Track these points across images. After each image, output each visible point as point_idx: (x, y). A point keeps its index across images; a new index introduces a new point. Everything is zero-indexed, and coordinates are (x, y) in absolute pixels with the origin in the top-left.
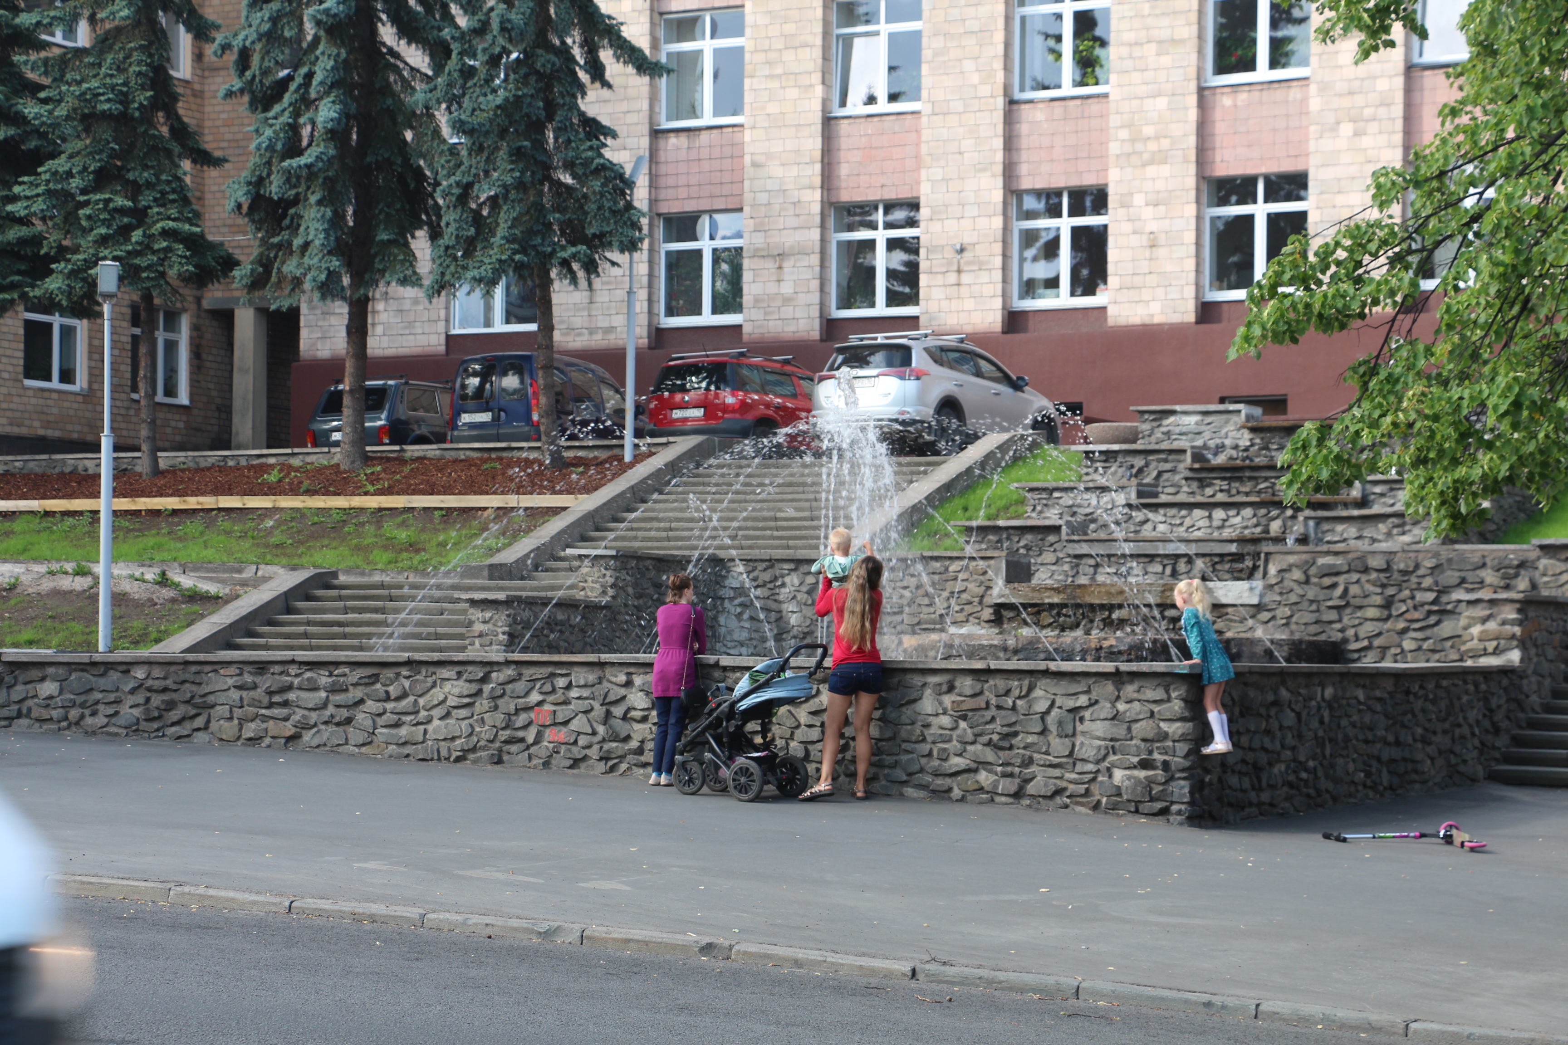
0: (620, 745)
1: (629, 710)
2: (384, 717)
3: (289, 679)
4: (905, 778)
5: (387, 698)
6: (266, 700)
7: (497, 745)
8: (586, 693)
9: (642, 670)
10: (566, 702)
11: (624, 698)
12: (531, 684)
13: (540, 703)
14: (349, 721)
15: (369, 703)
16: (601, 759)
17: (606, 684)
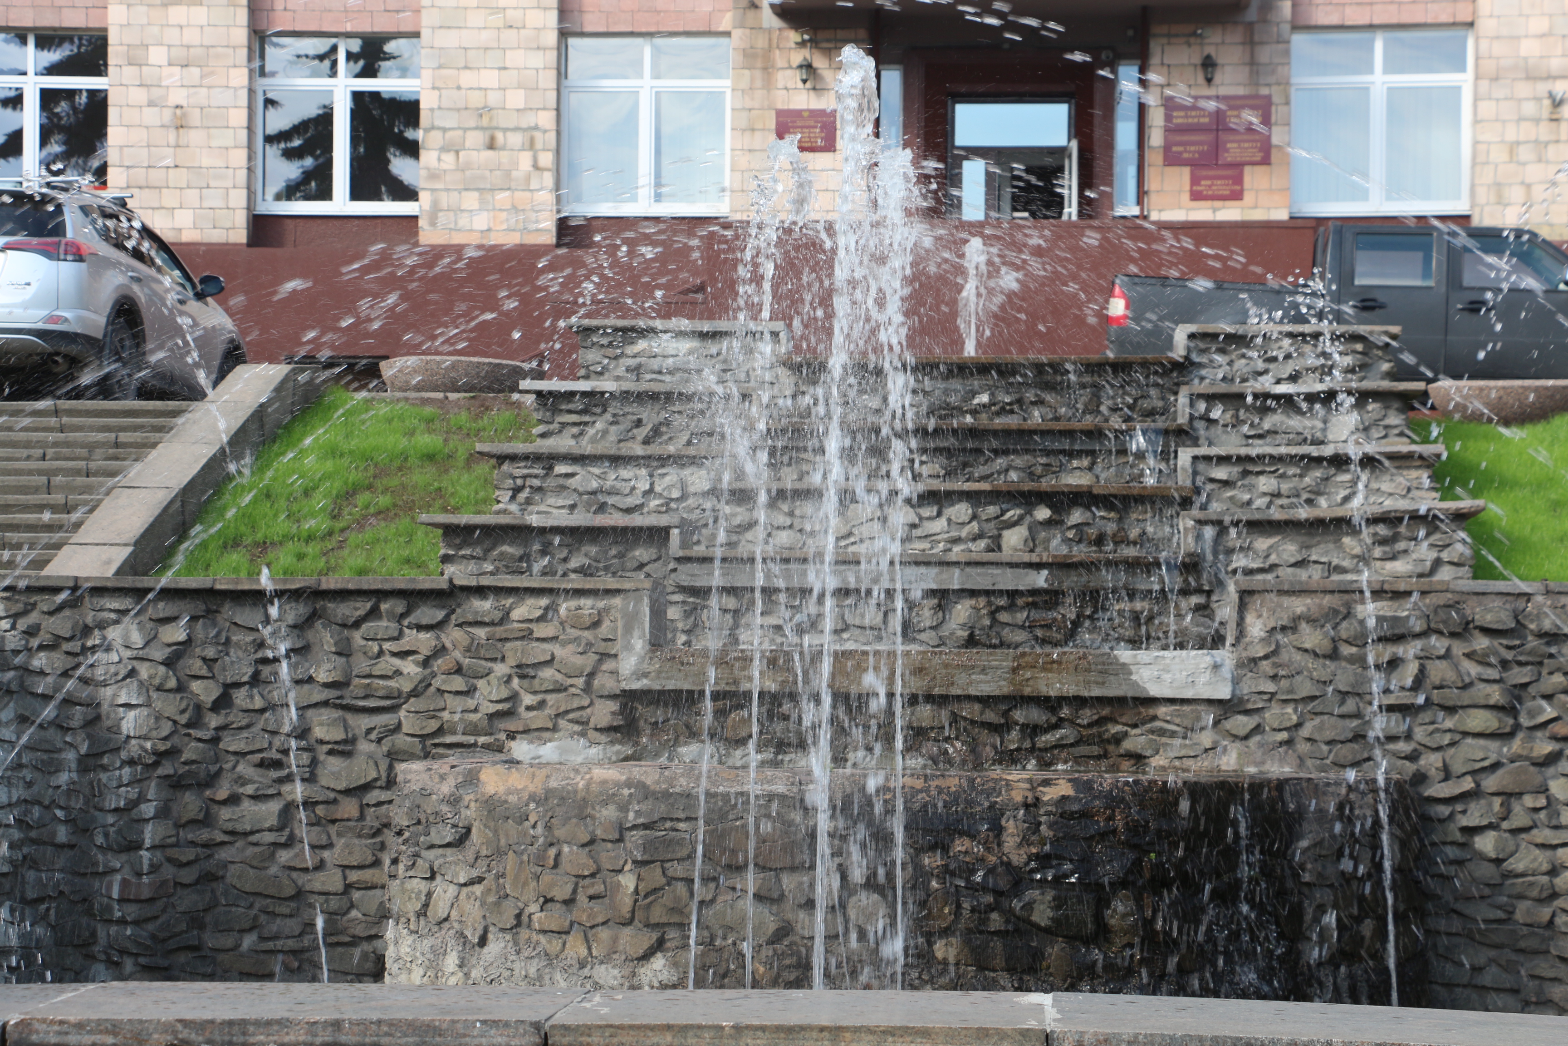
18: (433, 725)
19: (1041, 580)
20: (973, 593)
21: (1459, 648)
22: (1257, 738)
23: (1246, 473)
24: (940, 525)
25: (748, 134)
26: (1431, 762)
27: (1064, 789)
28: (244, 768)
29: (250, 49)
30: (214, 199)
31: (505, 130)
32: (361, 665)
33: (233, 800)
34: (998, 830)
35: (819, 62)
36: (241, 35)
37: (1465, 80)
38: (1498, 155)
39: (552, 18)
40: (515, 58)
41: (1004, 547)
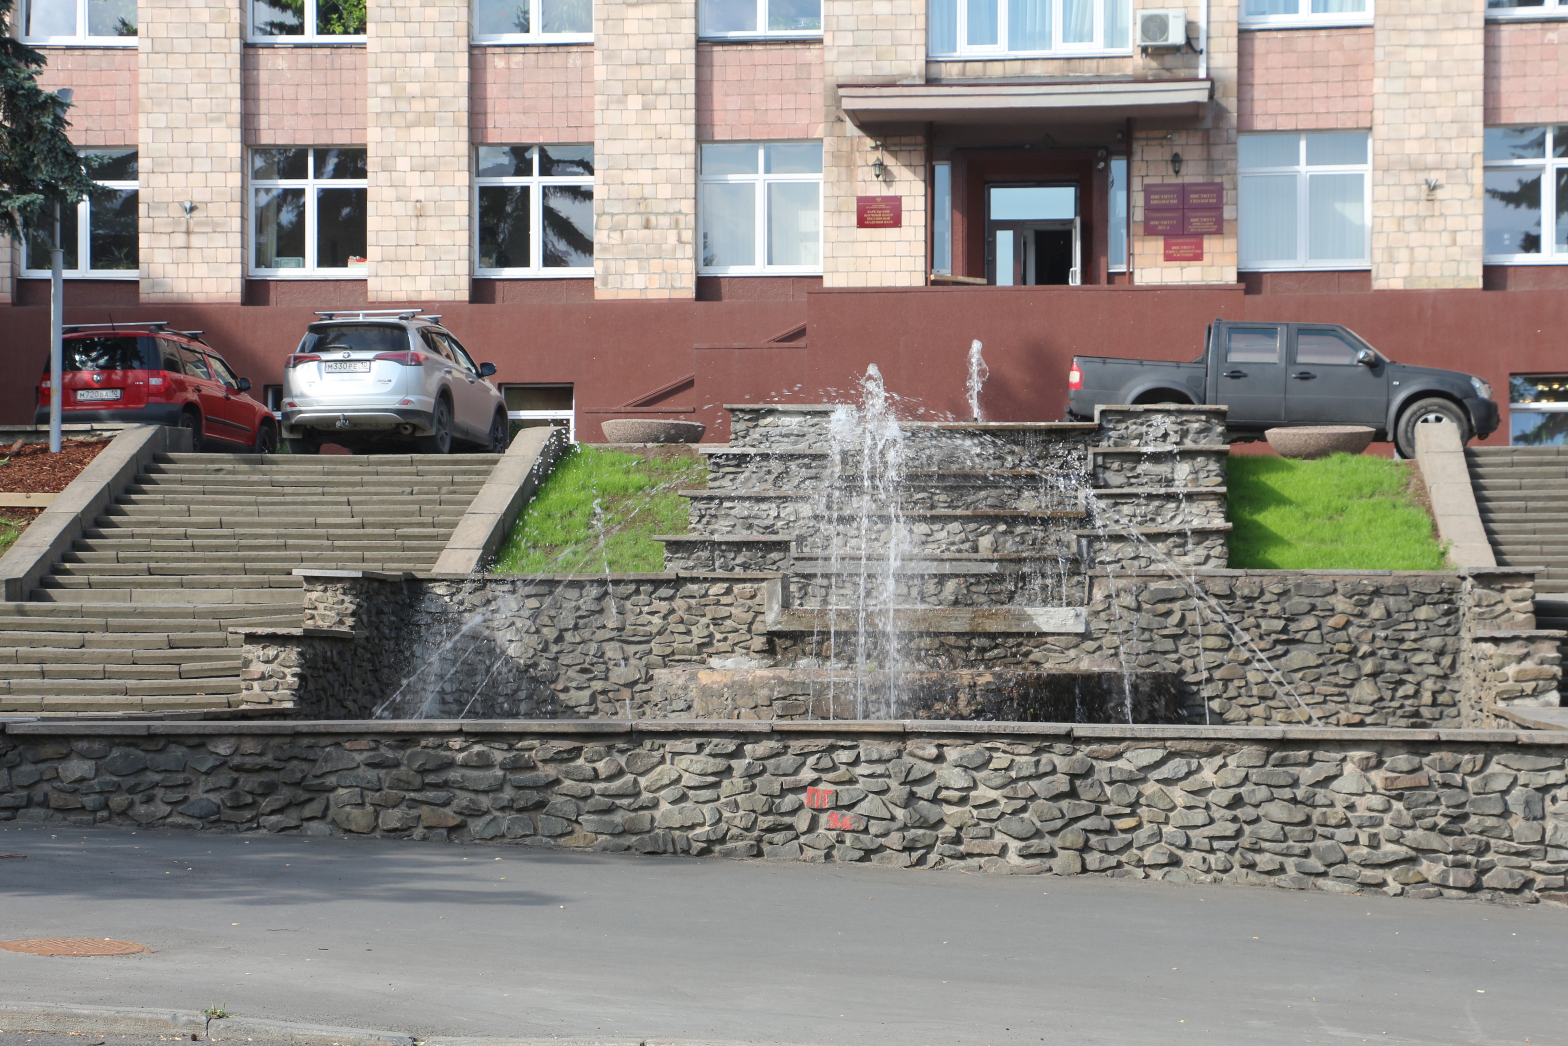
0: (928, 832)
1: (939, 789)
2: (591, 801)
3: (449, 753)
4: (1322, 869)
5: (596, 778)
6: (417, 781)
7: (756, 833)
8: (879, 769)
9: (959, 742)
10: (852, 781)
11: (932, 775)
12: (800, 760)
13: (815, 782)
14: (540, 805)
15: (567, 783)
16: (905, 849)
17: (907, 759)
18: (668, 650)
19: (994, 568)
20: (957, 576)
22: (1098, 653)
23: (1116, 504)
24: (944, 534)
25: (836, 214)
26: (1188, 664)
27: (988, 678)
29: (470, 157)
30: (444, 268)
31: (657, 214)
34: (956, 699)
35: (889, 161)
36: (463, 147)
37: (1365, 170)
38: (1390, 226)
39: (691, 131)
40: (664, 161)
41: (980, 548)
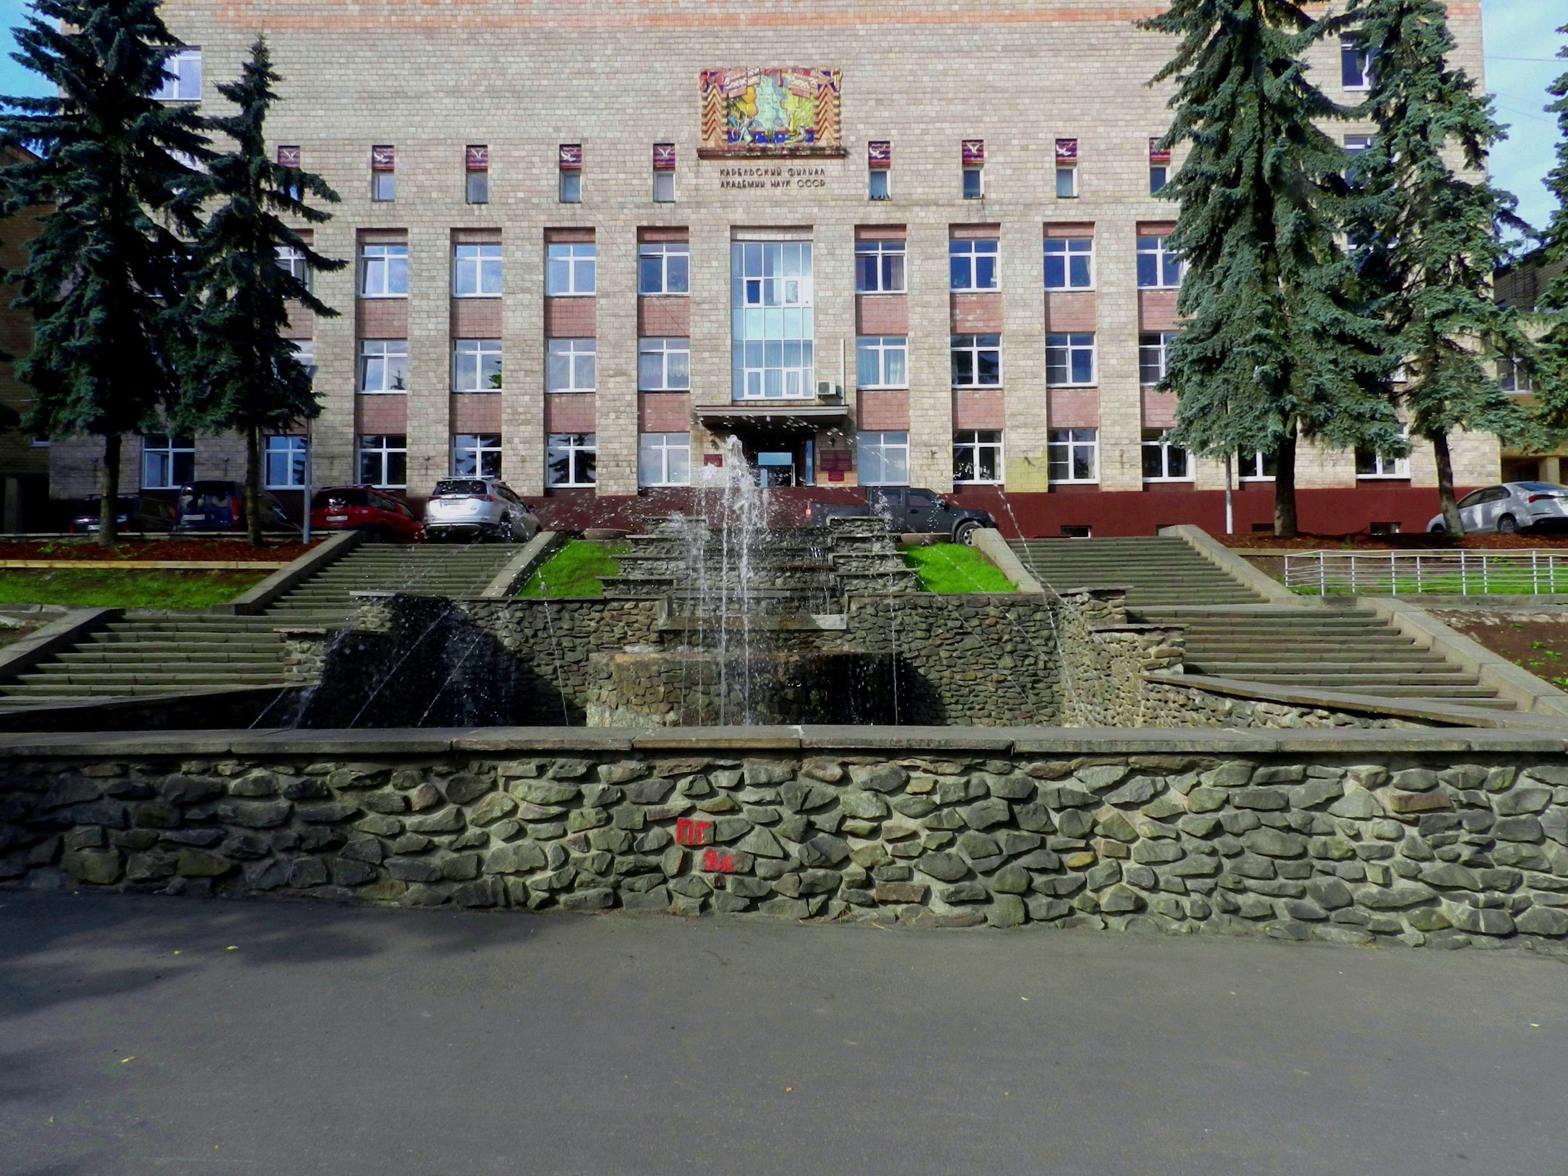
0: (830, 872)
1: (844, 818)
2: (401, 840)
3: (218, 780)
4: (1323, 913)
5: (408, 808)
6: (174, 817)
7: (612, 878)
8: (769, 794)
9: (869, 759)
10: (734, 810)
11: (835, 801)
12: (667, 783)
13: (688, 812)
14: (335, 846)
15: (371, 816)
16: (801, 896)
17: (803, 781)
18: (600, 642)
21: (914, 612)
25: (696, 462)
26: (905, 647)
28: (542, 655)
29: (544, 438)
30: (533, 483)
31: (622, 461)
32: (578, 623)
33: (539, 665)
35: (717, 440)
36: (541, 434)
37: (907, 446)
38: (917, 468)
39: (636, 427)
40: (624, 439)
